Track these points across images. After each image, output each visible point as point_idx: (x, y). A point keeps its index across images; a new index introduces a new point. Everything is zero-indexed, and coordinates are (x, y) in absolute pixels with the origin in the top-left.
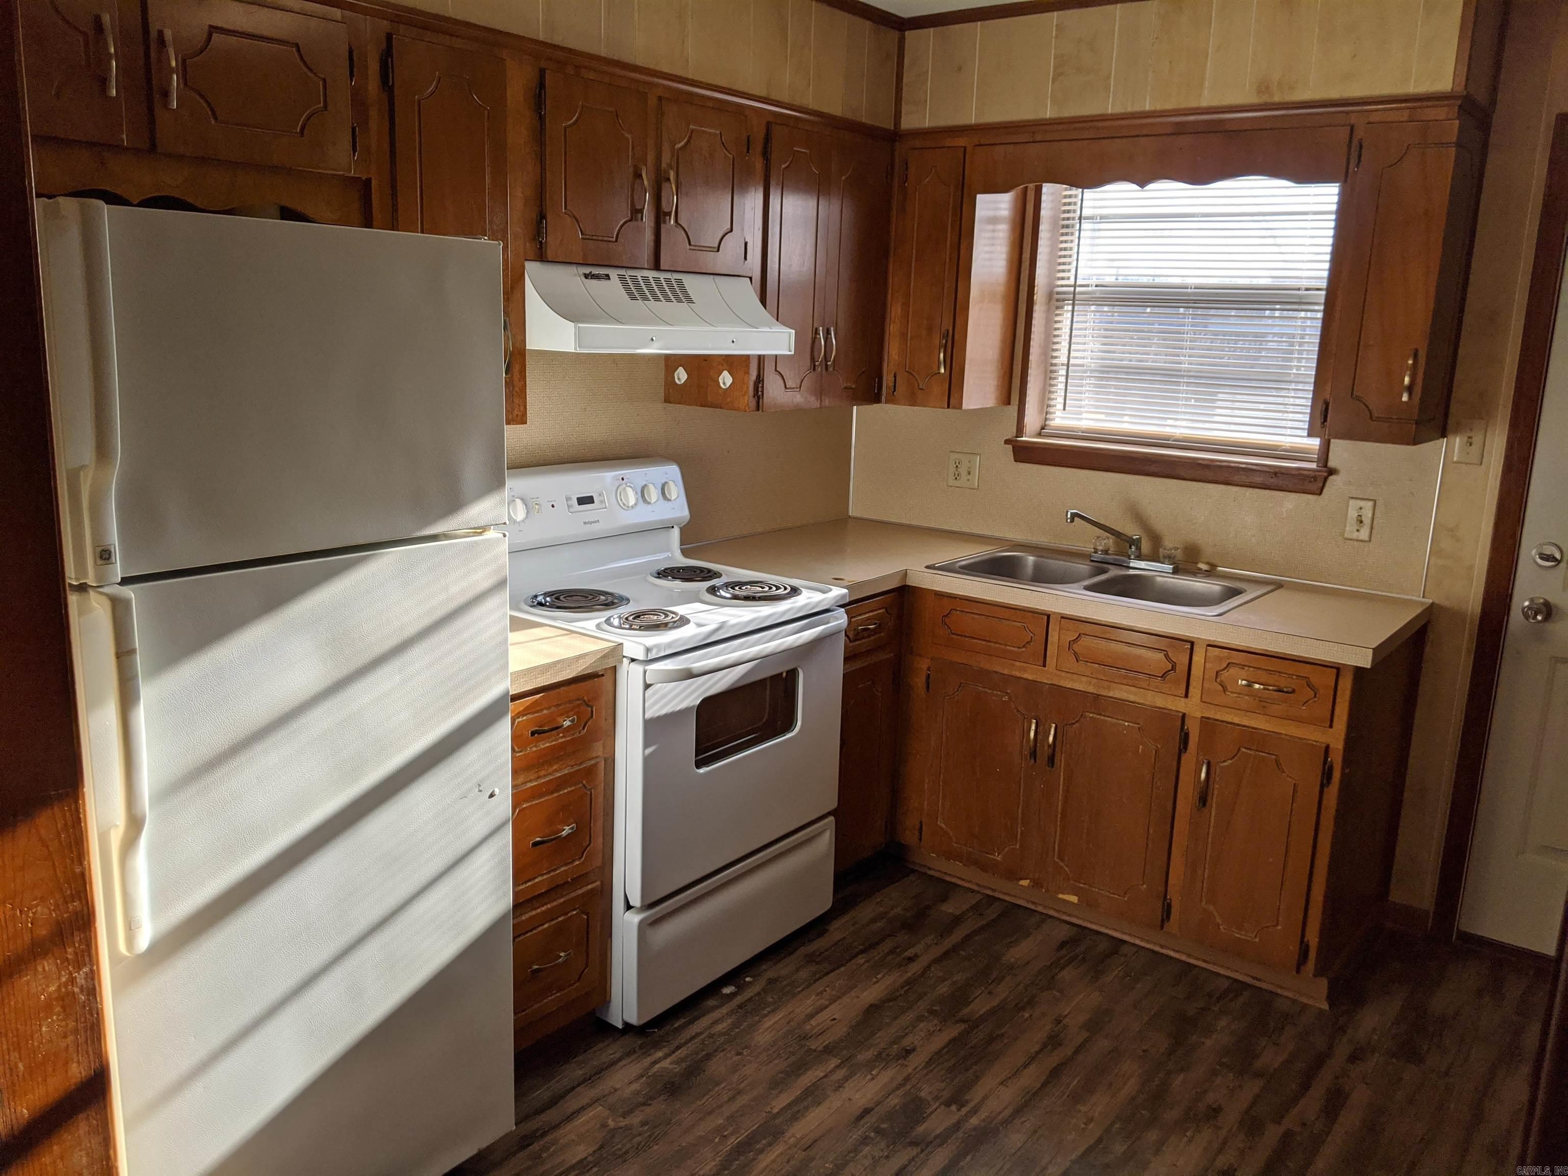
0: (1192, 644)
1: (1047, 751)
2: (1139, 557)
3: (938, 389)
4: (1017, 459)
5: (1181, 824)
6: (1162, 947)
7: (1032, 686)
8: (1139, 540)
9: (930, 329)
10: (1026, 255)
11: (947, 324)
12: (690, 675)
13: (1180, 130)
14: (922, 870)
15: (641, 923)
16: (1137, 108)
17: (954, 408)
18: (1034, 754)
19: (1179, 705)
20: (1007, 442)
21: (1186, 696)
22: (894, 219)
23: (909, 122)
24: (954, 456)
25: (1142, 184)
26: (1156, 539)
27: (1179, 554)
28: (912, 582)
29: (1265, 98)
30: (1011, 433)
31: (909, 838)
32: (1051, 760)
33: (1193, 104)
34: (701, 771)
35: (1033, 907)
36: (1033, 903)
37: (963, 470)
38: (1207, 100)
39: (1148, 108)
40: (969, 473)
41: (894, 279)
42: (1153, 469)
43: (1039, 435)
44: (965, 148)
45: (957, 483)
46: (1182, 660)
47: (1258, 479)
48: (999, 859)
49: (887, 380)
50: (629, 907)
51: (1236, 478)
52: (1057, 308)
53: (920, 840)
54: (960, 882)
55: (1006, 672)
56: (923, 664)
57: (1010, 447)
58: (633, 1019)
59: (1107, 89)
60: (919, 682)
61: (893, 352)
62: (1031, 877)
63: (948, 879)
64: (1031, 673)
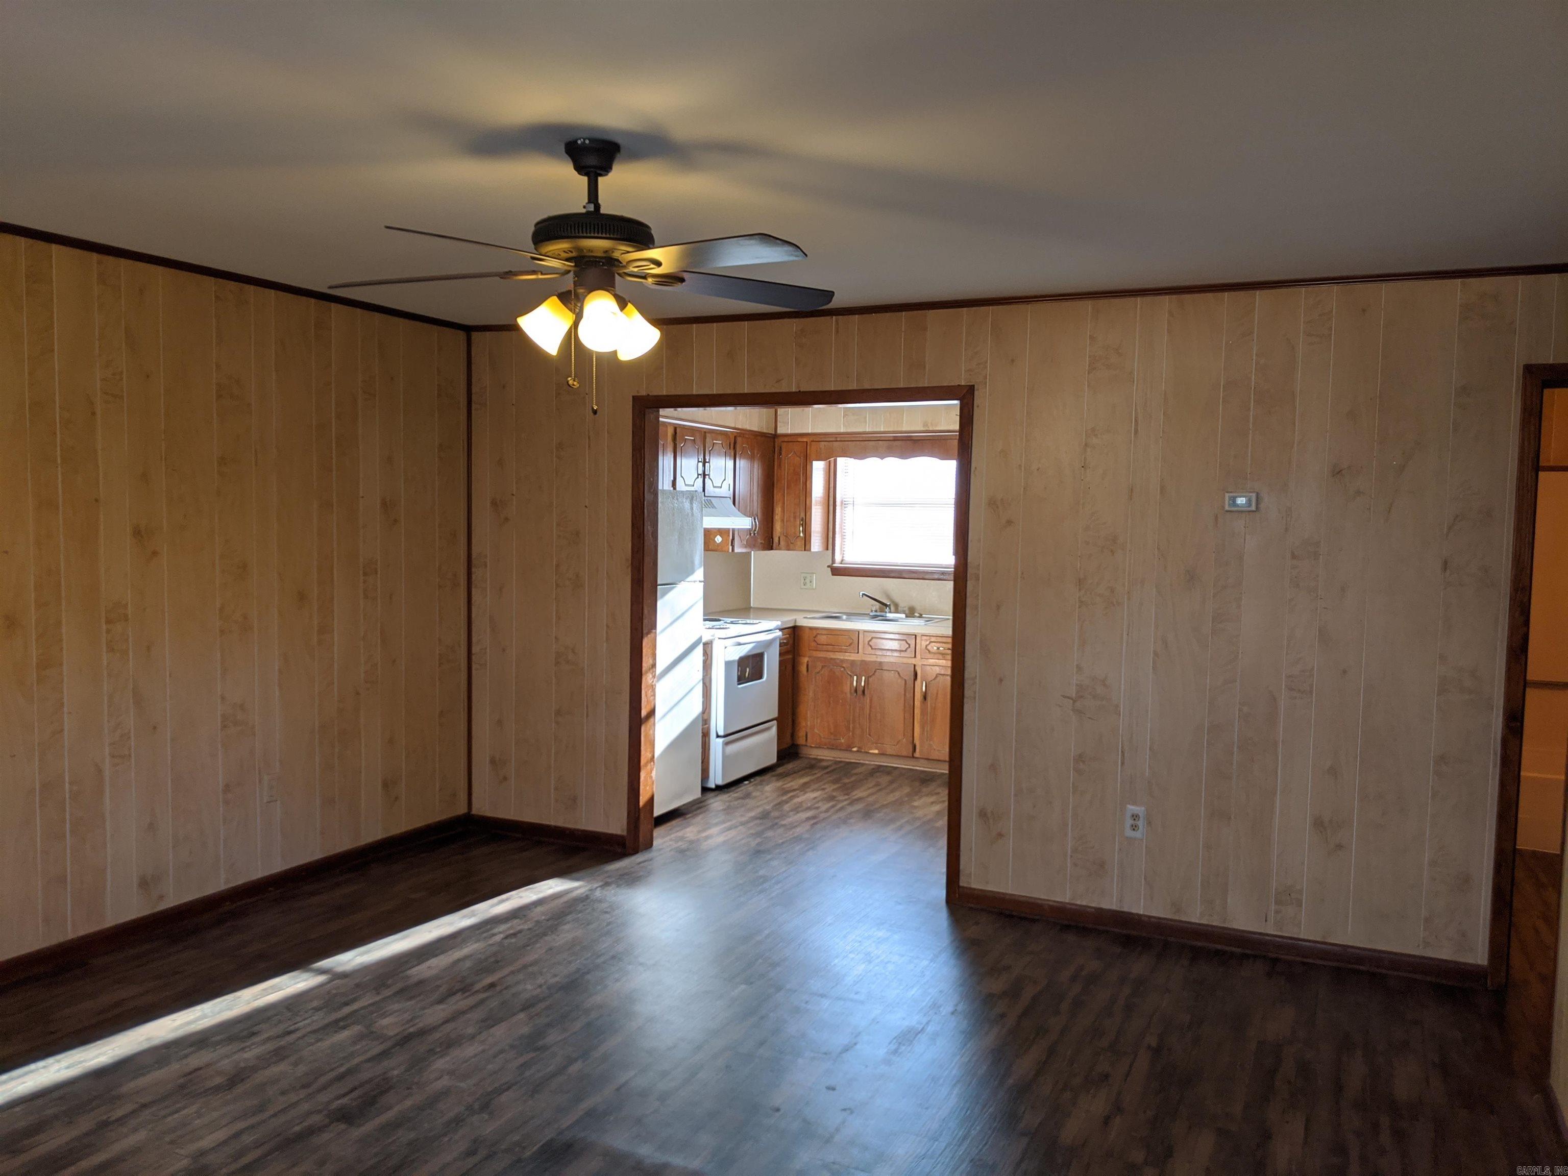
0: (916, 636)
1: (862, 689)
2: (890, 612)
3: (800, 543)
4: (833, 575)
5: (917, 711)
6: (913, 766)
7: (853, 663)
8: (890, 605)
9: (795, 518)
10: (832, 485)
11: (803, 515)
12: (740, 644)
13: (896, 439)
14: (808, 756)
15: (723, 742)
16: (878, 430)
17: (807, 551)
18: (856, 691)
19: (913, 661)
20: (828, 566)
21: (915, 657)
22: (776, 471)
23: (780, 431)
24: (803, 575)
25: (882, 459)
26: (896, 606)
27: (906, 609)
28: (798, 624)
29: (926, 429)
30: (830, 563)
31: (801, 741)
32: (864, 692)
33: (899, 429)
34: (739, 686)
35: (858, 761)
36: (858, 760)
37: (808, 581)
38: (905, 428)
39: (882, 430)
40: (811, 582)
41: (777, 496)
42: (892, 575)
43: (841, 564)
44: (807, 442)
45: (805, 587)
46: (912, 642)
47: (936, 576)
48: (843, 741)
49: (776, 540)
50: (718, 736)
51: (927, 577)
52: (845, 507)
53: (806, 740)
54: (824, 758)
55: (842, 658)
56: (805, 660)
57: (829, 569)
58: (720, 782)
59: (866, 422)
60: (803, 669)
61: (778, 527)
62: (857, 745)
63: (819, 757)
64: (852, 657)
